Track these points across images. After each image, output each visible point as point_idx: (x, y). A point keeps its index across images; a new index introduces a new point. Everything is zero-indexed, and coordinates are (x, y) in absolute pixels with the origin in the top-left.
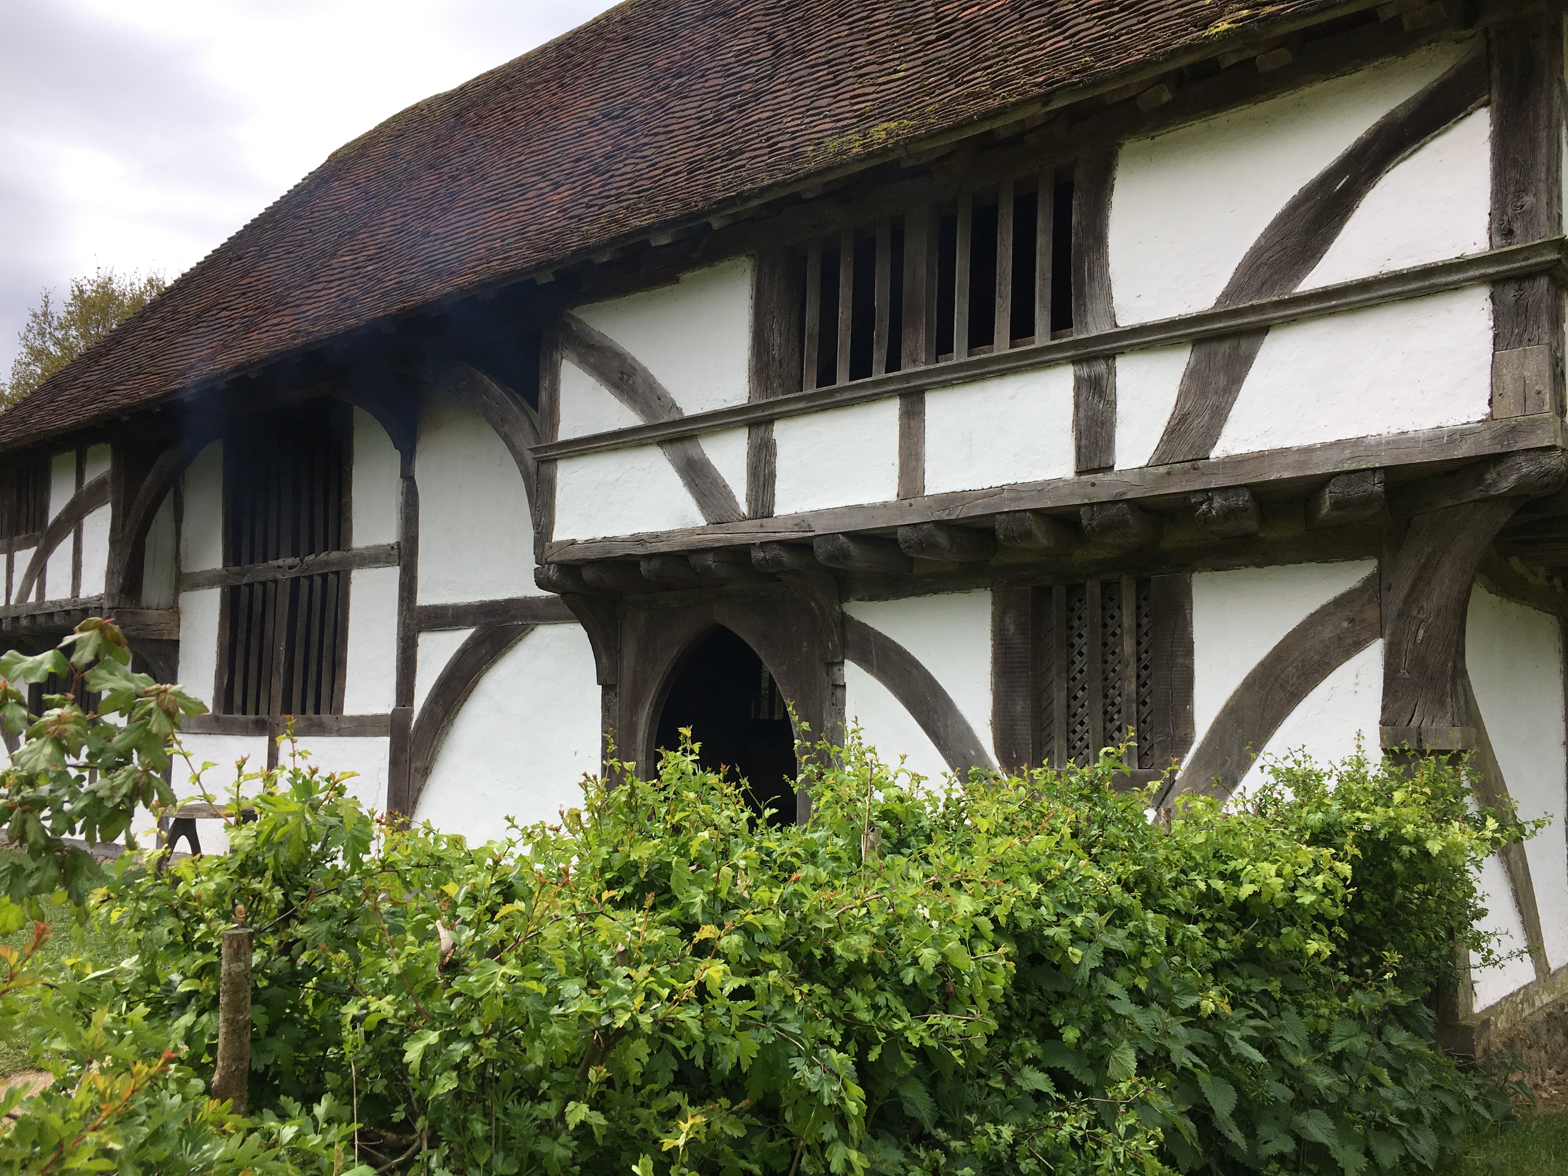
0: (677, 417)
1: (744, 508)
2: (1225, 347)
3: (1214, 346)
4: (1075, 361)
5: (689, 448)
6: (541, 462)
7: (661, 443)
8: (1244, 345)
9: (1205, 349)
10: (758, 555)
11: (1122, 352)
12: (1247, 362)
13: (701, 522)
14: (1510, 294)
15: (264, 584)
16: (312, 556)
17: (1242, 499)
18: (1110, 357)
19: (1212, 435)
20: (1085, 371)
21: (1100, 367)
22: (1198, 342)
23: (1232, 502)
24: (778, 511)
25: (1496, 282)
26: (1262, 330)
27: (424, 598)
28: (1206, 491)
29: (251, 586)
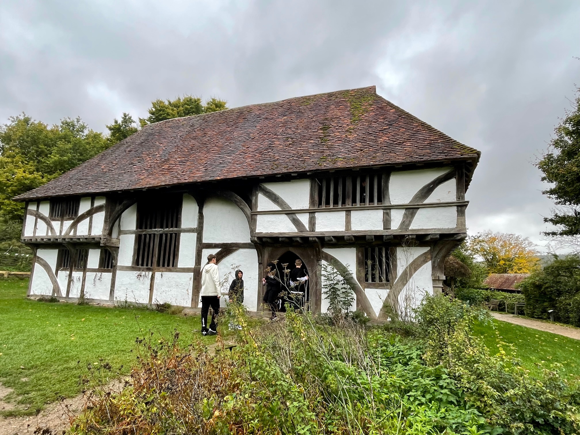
0: (290, 209)
1: (308, 229)
2: (411, 210)
3: (409, 210)
4: (383, 209)
5: (294, 216)
6: (252, 215)
7: (286, 214)
8: (415, 210)
9: (408, 210)
10: (311, 239)
11: (392, 209)
12: (415, 213)
13: (296, 231)
14: (460, 208)
15: (150, 235)
16: (167, 229)
17: (415, 237)
18: (390, 209)
19: (409, 225)
20: (385, 211)
21: (388, 211)
22: (406, 209)
23: (413, 237)
24: (316, 230)
25: (458, 206)
26: (418, 208)
27: (204, 241)
28: (408, 235)
29: (145, 235)
